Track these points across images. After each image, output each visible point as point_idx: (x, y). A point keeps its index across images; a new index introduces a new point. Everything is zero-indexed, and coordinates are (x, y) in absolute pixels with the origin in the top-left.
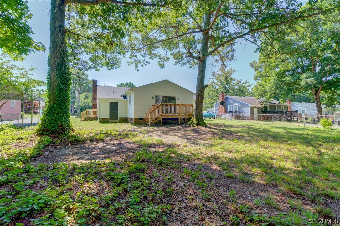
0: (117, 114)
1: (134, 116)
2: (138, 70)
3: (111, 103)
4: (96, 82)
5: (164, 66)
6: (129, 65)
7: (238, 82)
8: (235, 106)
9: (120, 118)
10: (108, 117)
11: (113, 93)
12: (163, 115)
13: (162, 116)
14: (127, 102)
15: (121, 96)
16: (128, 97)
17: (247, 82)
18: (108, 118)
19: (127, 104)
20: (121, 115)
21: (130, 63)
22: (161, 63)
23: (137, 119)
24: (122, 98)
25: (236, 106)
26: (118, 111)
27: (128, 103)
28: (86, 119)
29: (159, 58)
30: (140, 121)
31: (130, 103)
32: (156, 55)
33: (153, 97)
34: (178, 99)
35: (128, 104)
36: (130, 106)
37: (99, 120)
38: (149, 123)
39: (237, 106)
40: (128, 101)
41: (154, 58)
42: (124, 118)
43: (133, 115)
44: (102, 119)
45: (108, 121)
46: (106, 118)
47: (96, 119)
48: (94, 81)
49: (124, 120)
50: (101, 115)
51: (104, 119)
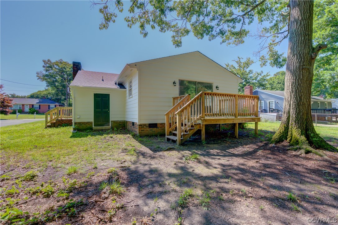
0: (107, 114)
1: (140, 120)
2: (146, 35)
3: (96, 96)
4: (78, 66)
5: (181, 42)
6: (128, 26)
7: (258, 75)
8: (269, 102)
9: (114, 122)
10: (92, 120)
11: (103, 80)
12: (207, 118)
13: (206, 120)
14: (126, 94)
15: (116, 84)
16: (127, 86)
17: (268, 74)
18: (91, 123)
19: (126, 97)
20: (115, 115)
21: (130, 22)
22: (176, 38)
23: (145, 125)
24: (117, 87)
25: (271, 103)
26: (109, 110)
27: (128, 95)
28: (54, 123)
29: (173, 31)
30: (151, 129)
31: (130, 94)
32: (169, 26)
33: (174, 83)
34: (217, 87)
35: (128, 98)
36: (131, 99)
37: (73, 126)
38: (177, 138)
39: (274, 103)
40: (128, 92)
41: (167, 30)
42: (120, 122)
43: (137, 117)
44: (81, 124)
45: (91, 129)
46: (88, 122)
47: (69, 124)
48: (75, 65)
49: (120, 125)
50: (78, 117)
51: (84, 125)
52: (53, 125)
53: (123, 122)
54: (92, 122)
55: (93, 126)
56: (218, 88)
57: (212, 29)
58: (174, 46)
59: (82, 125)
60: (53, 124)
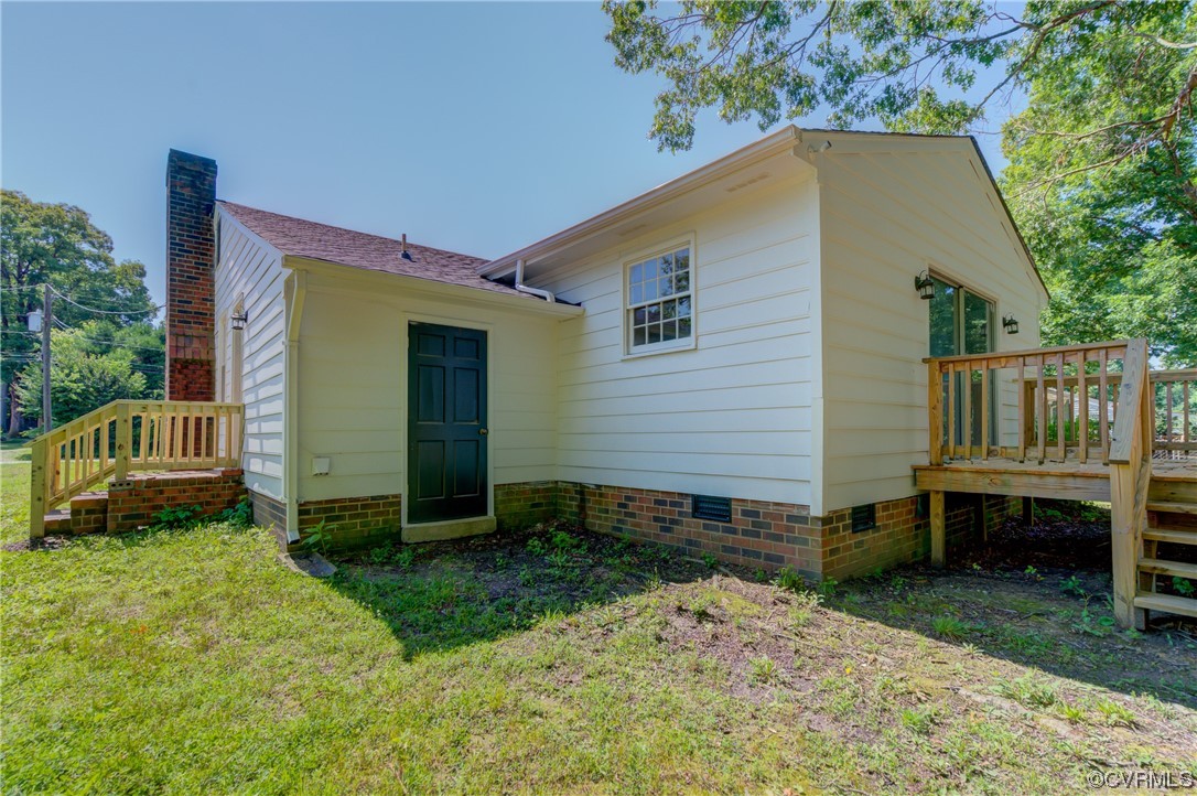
5: (690, 131)
9: (507, 490)
10: (398, 484)
11: (407, 257)
14: (578, 336)
16: (594, 290)
18: (392, 504)
19: (573, 353)
23: (841, 518)
24: (525, 293)
26: (484, 423)
27: (605, 338)
28: (101, 507)
29: (669, 75)
30: (858, 538)
34: (1005, 323)
35: (605, 354)
36: (674, 360)
37: (289, 528)
40: (605, 321)
41: (645, 65)
42: (535, 489)
44: (333, 509)
45: (396, 540)
46: (373, 498)
47: (198, 509)
48: (182, 168)
49: (534, 506)
50: (320, 466)
51: (351, 517)
52: (83, 516)
53: (548, 490)
54: (397, 496)
55: (405, 524)
56: (1016, 323)
57: (847, 82)
58: (656, 142)
59: (338, 518)
60: (89, 512)
